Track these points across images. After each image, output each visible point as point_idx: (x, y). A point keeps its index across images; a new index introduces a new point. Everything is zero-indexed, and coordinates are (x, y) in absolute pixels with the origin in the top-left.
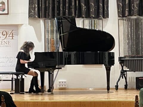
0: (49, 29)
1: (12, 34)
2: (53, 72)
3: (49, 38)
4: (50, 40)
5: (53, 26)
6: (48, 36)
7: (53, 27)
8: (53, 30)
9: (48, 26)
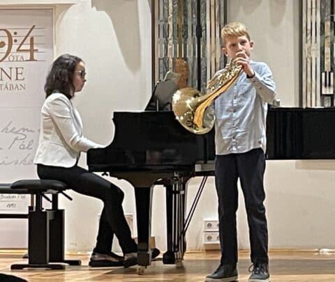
0: (171, 23)
1: (32, 39)
2: (184, 189)
3: (170, 56)
4: (174, 63)
5: (186, 10)
6: (166, 48)
7: (186, 16)
8: (186, 25)
9: (166, 11)
